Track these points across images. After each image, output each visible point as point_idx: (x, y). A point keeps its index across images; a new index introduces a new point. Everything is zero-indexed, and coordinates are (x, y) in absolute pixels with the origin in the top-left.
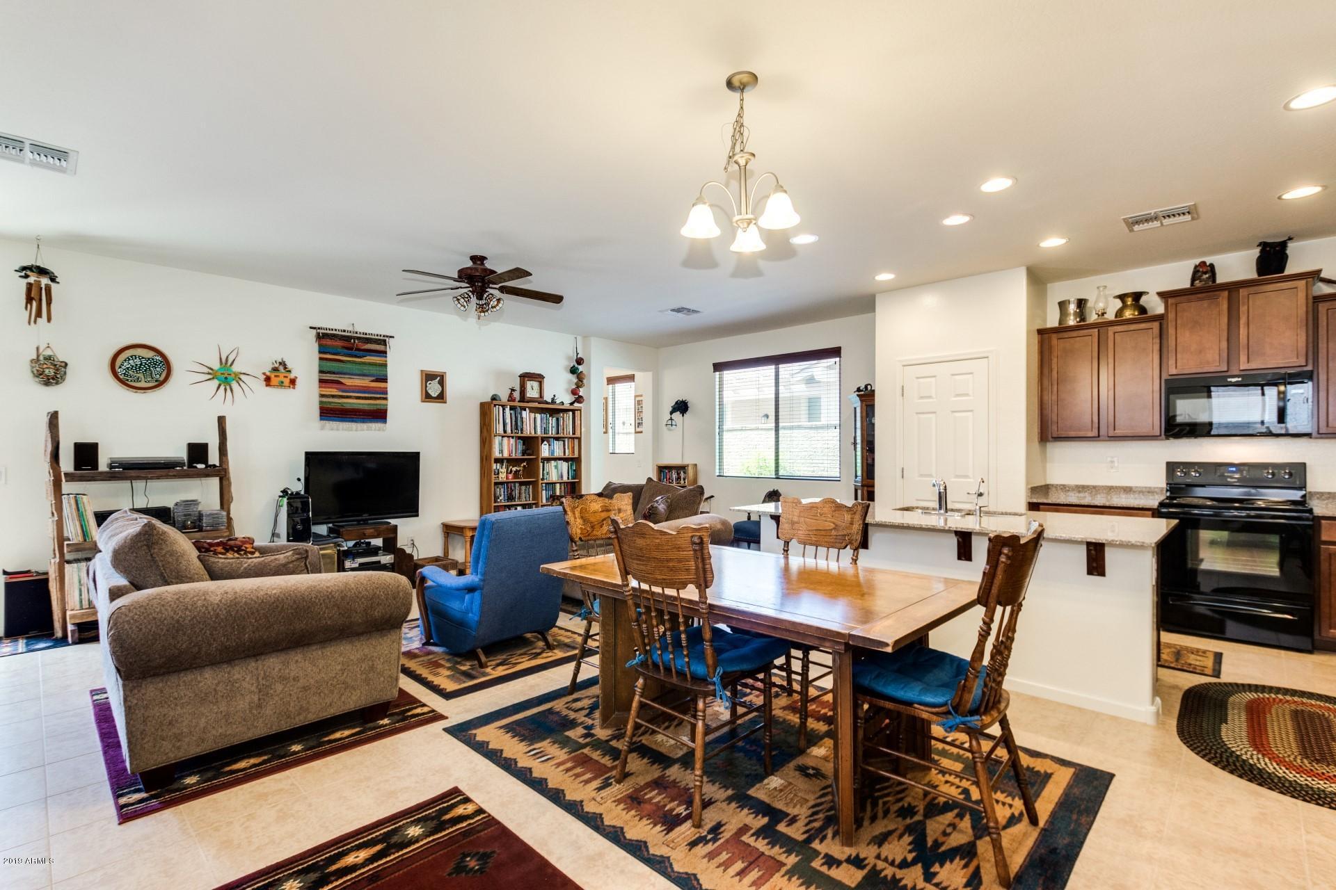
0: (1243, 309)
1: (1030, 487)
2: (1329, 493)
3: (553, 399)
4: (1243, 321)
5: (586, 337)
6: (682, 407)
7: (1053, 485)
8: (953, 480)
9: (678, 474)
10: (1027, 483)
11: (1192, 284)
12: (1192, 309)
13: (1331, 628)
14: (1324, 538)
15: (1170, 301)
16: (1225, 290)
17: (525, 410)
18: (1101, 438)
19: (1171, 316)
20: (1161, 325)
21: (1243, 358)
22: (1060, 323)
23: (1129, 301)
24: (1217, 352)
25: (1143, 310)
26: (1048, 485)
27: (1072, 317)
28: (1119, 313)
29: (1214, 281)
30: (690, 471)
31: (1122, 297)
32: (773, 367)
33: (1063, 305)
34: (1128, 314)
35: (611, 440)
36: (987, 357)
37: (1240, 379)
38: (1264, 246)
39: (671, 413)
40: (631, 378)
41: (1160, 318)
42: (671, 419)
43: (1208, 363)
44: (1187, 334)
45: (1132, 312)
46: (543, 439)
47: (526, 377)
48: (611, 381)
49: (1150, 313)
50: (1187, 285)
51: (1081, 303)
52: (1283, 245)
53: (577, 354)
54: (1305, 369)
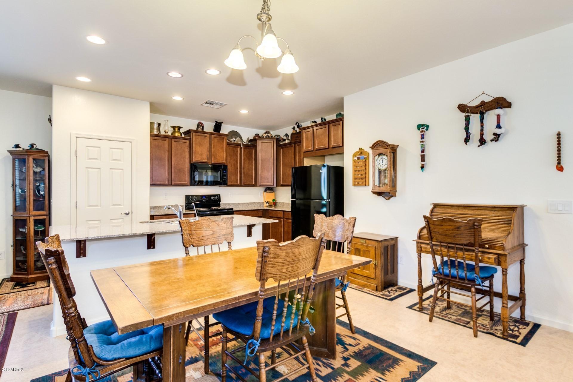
0: (212, 142)
4: (212, 146)
12: (200, 138)
16: (207, 134)
18: (169, 185)
19: (194, 139)
21: (212, 159)
23: (177, 129)
24: (206, 155)
27: (156, 131)
31: (174, 127)
36: (131, 142)
43: (204, 159)
50: (196, 129)
51: (159, 125)
54: (226, 165)
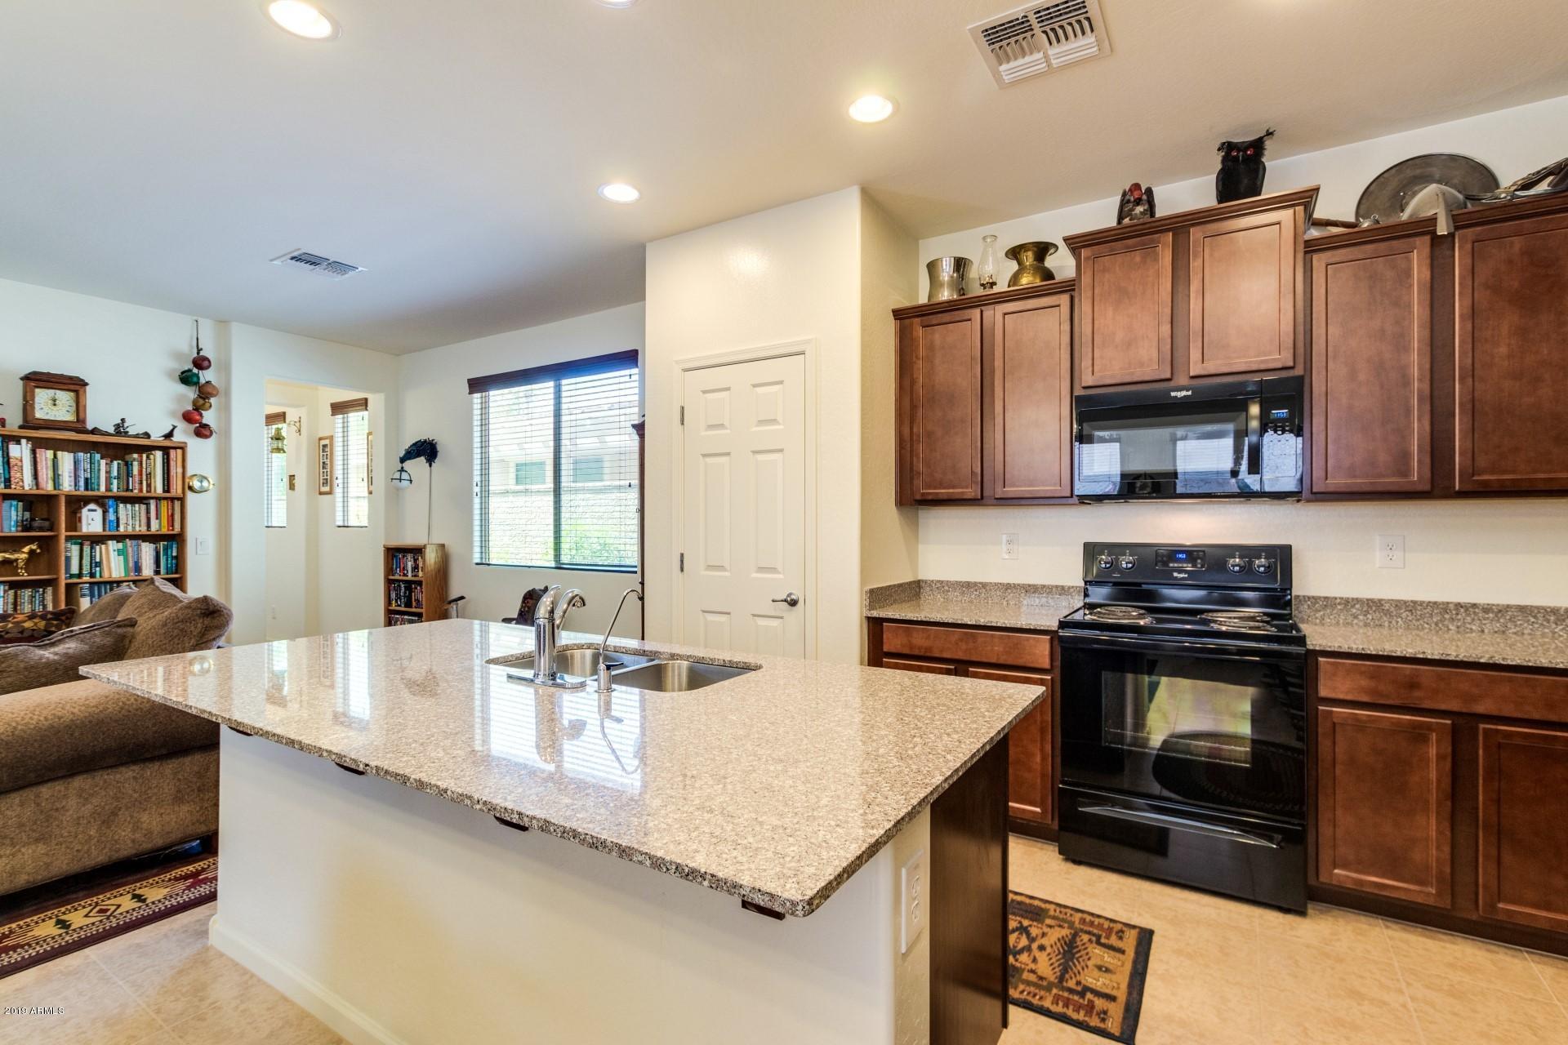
0: (1195, 264)
1: (868, 588)
2: (1326, 598)
3: (117, 426)
4: (1195, 286)
5: (223, 323)
6: (426, 450)
7: (926, 582)
8: (755, 575)
9: (415, 560)
10: (863, 582)
11: (1119, 222)
12: (1118, 266)
13: (1335, 868)
14: (1323, 692)
15: (1084, 253)
16: (1168, 230)
17: (18, 443)
18: (984, 501)
19: (1086, 280)
20: (1072, 299)
21: (1195, 355)
22: (929, 300)
23: (1029, 258)
24: (1155, 344)
25: (1048, 275)
26: (919, 581)
27: (946, 288)
28: (1015, 279)
29: (1152, 214)
30: (431, 557)
32: (551, 384)
33: (932, 267)
34: (1026, 280)
35: (339, 505)
36: (803, 353)
37: (1190, 393)
38: (1228, 148)
39: (402, 460)
40: (363, 404)
41: (1069, 287)
42: (402, 470)
43: (1142, 365)
44: (1110, 312)
45: (1031, 279)
46: (86, 501)
47: (36, 380)
48: (338, 408)
49: (1059, 277)
50: (1112, 222)
51: (960, 264)
52: (1258, 145)
53: (199, 350)
54: (1291, 373)
